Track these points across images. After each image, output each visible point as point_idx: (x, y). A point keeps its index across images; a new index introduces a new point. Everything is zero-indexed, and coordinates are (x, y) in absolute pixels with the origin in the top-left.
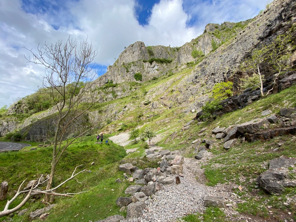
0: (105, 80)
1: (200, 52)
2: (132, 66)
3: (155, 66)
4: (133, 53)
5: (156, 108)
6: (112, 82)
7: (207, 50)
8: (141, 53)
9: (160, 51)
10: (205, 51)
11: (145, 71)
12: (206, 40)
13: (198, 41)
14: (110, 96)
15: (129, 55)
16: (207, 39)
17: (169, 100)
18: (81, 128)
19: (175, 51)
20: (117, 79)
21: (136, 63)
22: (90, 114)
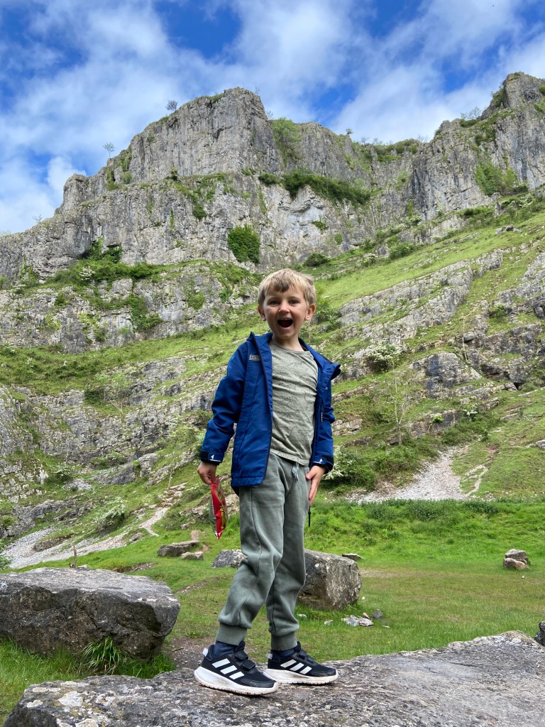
0: (76, 240)
1: (504, 172)
2: (218, 192)
3: (308, 207)
4: (216, 136)
5: (454, 382)
6: (115, 253)
7: (535, 171)
8: (252, 143)
9: (320, 150)
10: (529, 174)
11: (271, 222)
12: (530, 132)
13: (494, 131)
14: (122, 321)
15: (195, 142)
16: (532, 127)
17: (503, 349)
18: (13, 481)
19: (369, 157)
20: (146, 244)
21: (234, 180)
22: (42, 406)
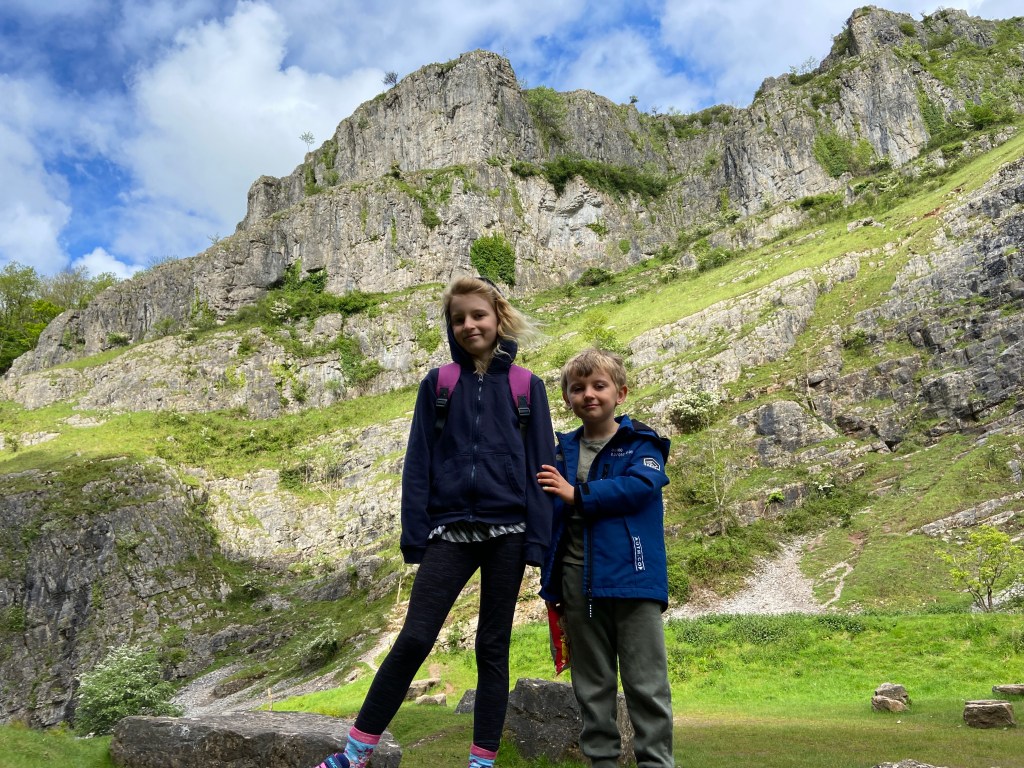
0: (266, 264)
1: (855, 144)
2: (455, 190)
3: (581, 205)
4: (451, 116)
6: (317, 279)
7: (900, 139)
8: (500, 122)
9: (595, 126)
10: (892, 145)
11: (530, 228)
12: (889, 88)
13: (838, 89)
15: (422, 124)
16: (891, 80)
17: (866, 393)
18: (184, 599)
19: (663, 133)
20: (359, 265)
21: (477, 174)
22: (222, 493)
